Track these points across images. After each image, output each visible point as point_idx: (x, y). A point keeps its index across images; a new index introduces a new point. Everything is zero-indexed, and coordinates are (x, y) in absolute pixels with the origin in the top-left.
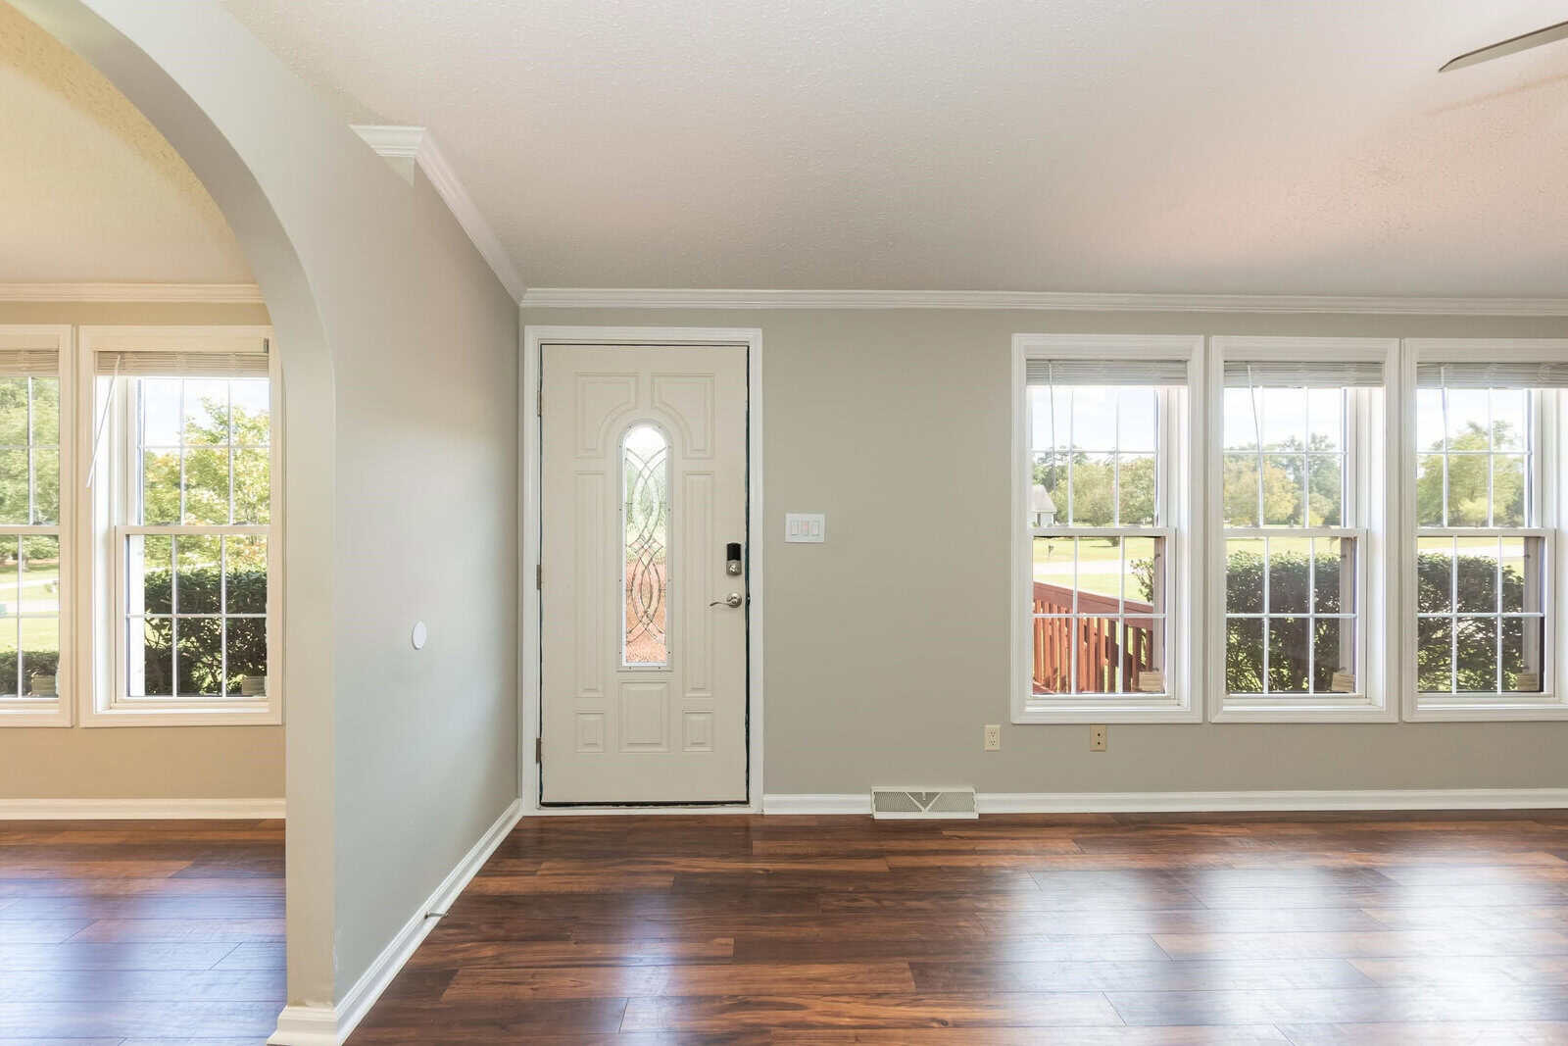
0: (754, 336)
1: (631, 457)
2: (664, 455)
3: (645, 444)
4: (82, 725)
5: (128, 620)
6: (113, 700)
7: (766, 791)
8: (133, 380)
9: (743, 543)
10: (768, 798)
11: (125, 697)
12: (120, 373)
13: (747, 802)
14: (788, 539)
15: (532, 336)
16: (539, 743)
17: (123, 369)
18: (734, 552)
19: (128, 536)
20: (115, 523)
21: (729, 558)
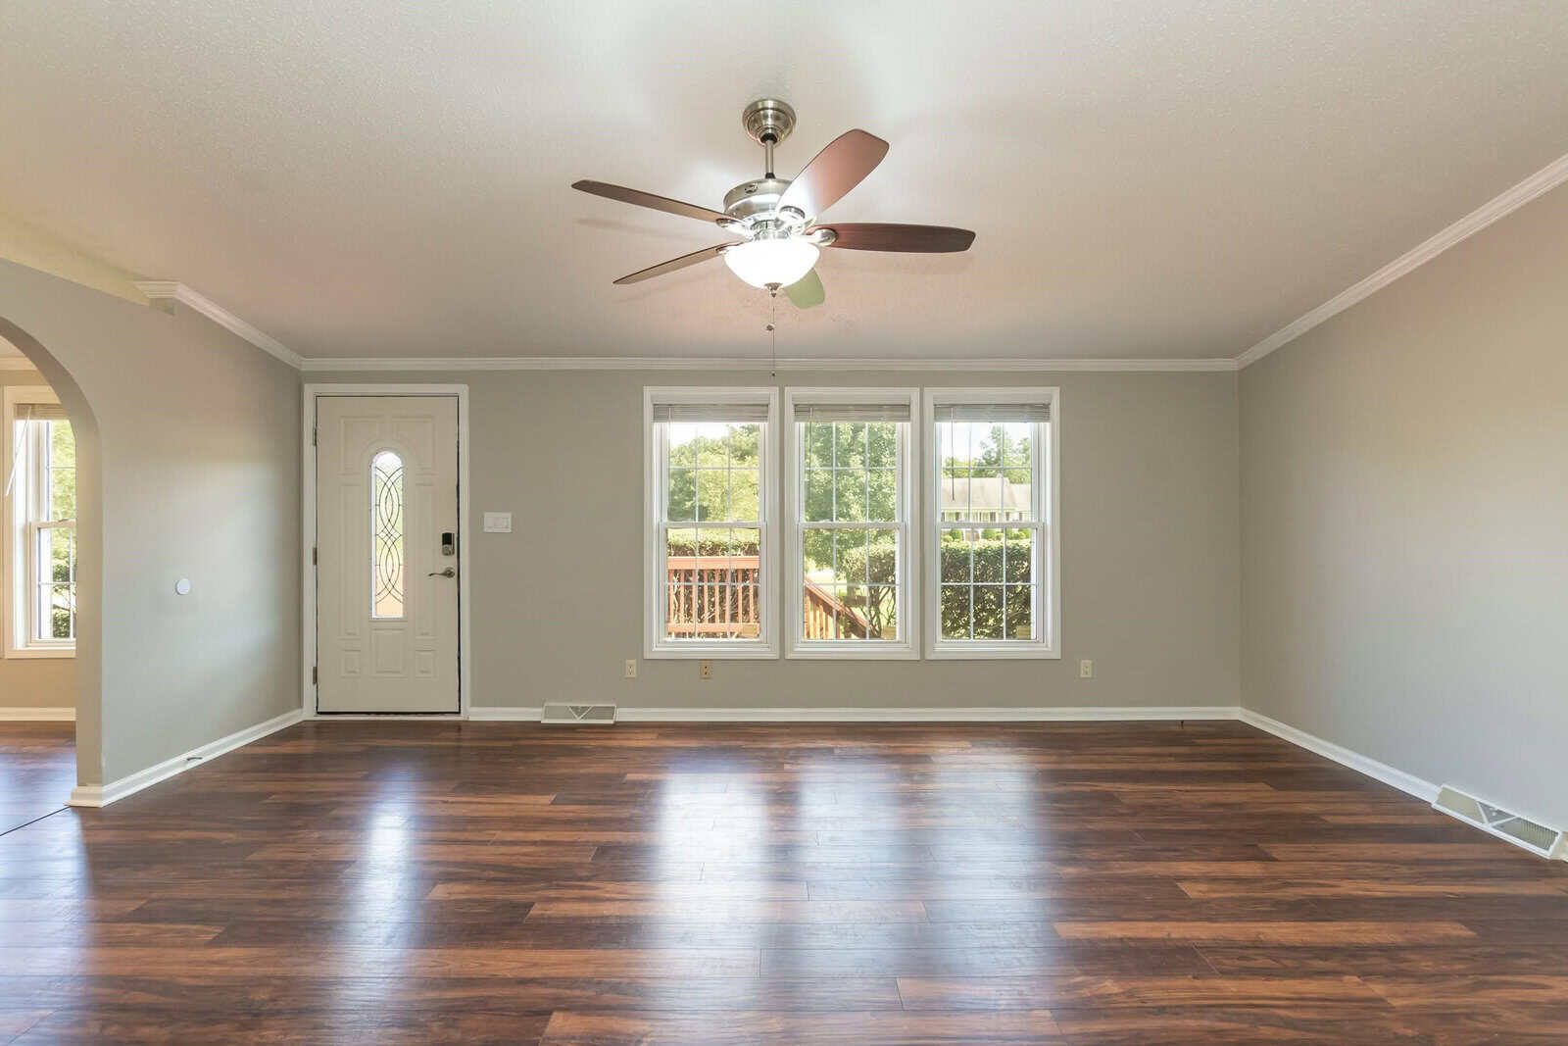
0: (463, 390)
1: (378, 473)
2: (400, 472)
3: (388, 463)
4: (6, 657)
5: (39, 586)
6: (29, 640)
7: (473, 705)
8: (43, 422)
9: (454, 531)
10: (475, 709)
11: (37, 639)
12: (31, 418)
13: (459, 713)
14: (486, 530)
15: (309, 391)
16: (315, 670)
17: (34, 415)
18: (447, 539)
19: (39, 529)
20: (30, 520)
21: (444, 543)
